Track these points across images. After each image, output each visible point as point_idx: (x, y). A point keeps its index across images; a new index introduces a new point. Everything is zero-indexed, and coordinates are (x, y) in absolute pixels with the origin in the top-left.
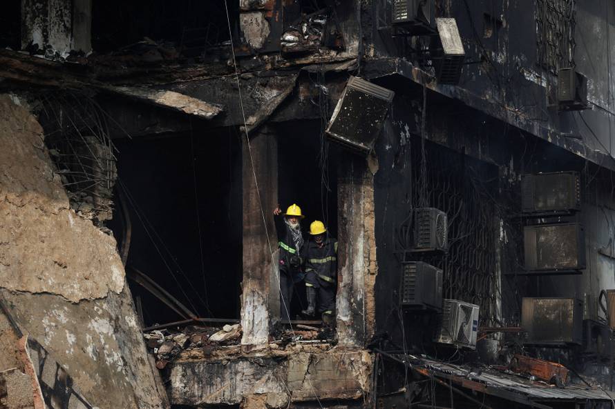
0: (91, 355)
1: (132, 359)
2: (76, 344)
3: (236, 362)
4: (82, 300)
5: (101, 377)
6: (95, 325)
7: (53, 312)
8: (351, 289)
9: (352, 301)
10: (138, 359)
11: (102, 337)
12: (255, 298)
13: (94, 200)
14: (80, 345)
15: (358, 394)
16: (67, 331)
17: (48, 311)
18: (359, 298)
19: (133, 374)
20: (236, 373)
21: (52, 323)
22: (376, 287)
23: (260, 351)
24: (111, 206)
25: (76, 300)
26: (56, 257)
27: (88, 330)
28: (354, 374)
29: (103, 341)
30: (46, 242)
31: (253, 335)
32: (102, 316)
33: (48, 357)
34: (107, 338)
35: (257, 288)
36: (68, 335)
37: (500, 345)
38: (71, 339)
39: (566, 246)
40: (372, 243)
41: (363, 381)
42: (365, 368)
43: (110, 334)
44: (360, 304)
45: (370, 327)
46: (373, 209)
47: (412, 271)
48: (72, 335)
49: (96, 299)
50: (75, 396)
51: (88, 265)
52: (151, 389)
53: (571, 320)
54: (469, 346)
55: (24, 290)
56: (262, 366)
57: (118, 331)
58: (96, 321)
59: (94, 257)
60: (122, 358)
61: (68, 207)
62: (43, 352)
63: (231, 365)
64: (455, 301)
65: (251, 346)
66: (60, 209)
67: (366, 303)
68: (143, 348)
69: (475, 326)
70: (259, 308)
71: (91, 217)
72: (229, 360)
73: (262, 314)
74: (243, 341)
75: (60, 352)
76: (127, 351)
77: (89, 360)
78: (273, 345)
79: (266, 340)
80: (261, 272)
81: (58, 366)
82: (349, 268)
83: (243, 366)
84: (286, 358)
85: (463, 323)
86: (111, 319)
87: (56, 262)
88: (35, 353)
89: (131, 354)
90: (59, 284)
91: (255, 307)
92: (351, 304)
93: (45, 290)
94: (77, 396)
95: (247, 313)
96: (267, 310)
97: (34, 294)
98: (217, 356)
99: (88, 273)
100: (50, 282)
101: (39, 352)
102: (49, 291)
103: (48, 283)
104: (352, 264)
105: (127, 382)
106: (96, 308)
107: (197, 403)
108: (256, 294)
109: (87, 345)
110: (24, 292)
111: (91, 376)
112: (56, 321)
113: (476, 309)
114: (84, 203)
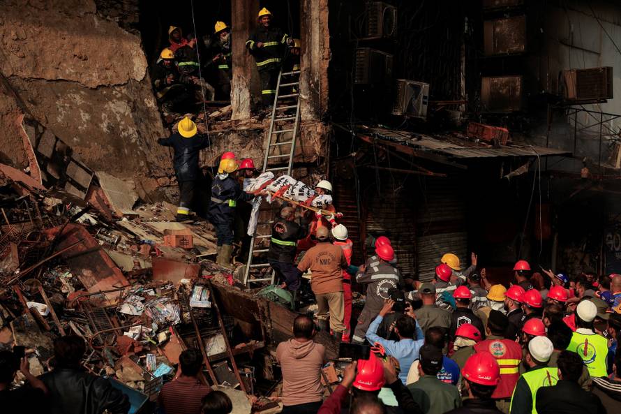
0: (105, 130)
1: (148, 133)
2: (91, 121)
3: (228, 134)
4: (100, 86)
5: (114, 146)
6: (112, 105)
7: (69, 95)
8: (310, 72)
9: (311, 82)
10: (154, 132)
11: (118, 115)
12: (241, 82)
13: (122, 7)
14: (95, 121)
15: (314, 158)
16: (82, 111)
17: (62, 94)
18: (316, 80)
19: (148, 145)
20: (228, 142)
21: (66, 105)
22: (329, 70)
23: (245, 125)
24: (137, 11)
25: (94, 86)
26: (76, 51)
27: (104, 110)
28: (312, 142)
29: (119, 119)
30: (67, 39)
31: (239, 112)
32: (120, 99)
33: (46, 132)
34: (123, 116)
35: (242, 74)
36: (82, 114)
37: (463, 115)
38: (85, 117)
39: (516, 35)
40: (327, 32)
41: (317, 148)
42: (319, 137)
43: (127, 114)
44: (316, 85)
45: (325, 103)
46: (327, 4)
47: (361, 56)
48: (86, 114)
49: (116, 85)
50: (74, 164)
51: (110, 58)
52: (164, 155)
53: (518, 93)
54: (419, 117)
55: (38, 77)
56: (247, 137)
57: (135, 110)
58: (113, 103)
59: (117, 52)
60: (138, 132)
61: (95, 12)
62: (40, 128)
63: (224, 137)
64: (404, 80)
65: (238, 121)
66: (86, 13)
67: (321, 84)
68: (159, 124)
69: (426, 101)
70: (243, 90)
71: (118, 20)
72: (223, 132)
73: (246, 95)
74: (233, 118)
75: (72, 127)
76: (143, 127)
77: (102, 133)
78: (253, 120)
79: (249, 116)
80: (245, 60)
81: (57, 139)
82: (308, 55)
83: (233, 138)
84: (261, 130)
85: (412, 99)
86: (129, 101)
87: (75, 56)
88: (32, 129)
89: (147, 128)
90: (77, 73)
91: (240, 90)
92: (310, 85)
93: (60, 78)
94: (77, 163)
95: (235, 95)
96: (249, 91)
97: (48, 81)
98: (215, 129)
99: (109, 64)
100: (69, 71)
101: (36, 128)
102: (66, 79)
103: (65, 72)
104: (310, 52)
105: (140, 151)
106: (114, 92)
107: (202, 166)
108: (241, 79)
109: (101, 122)
110: (39, 79)
111: (103, 147)
112: (71, 103)
113: (425, 87)
114: (113, 9)
